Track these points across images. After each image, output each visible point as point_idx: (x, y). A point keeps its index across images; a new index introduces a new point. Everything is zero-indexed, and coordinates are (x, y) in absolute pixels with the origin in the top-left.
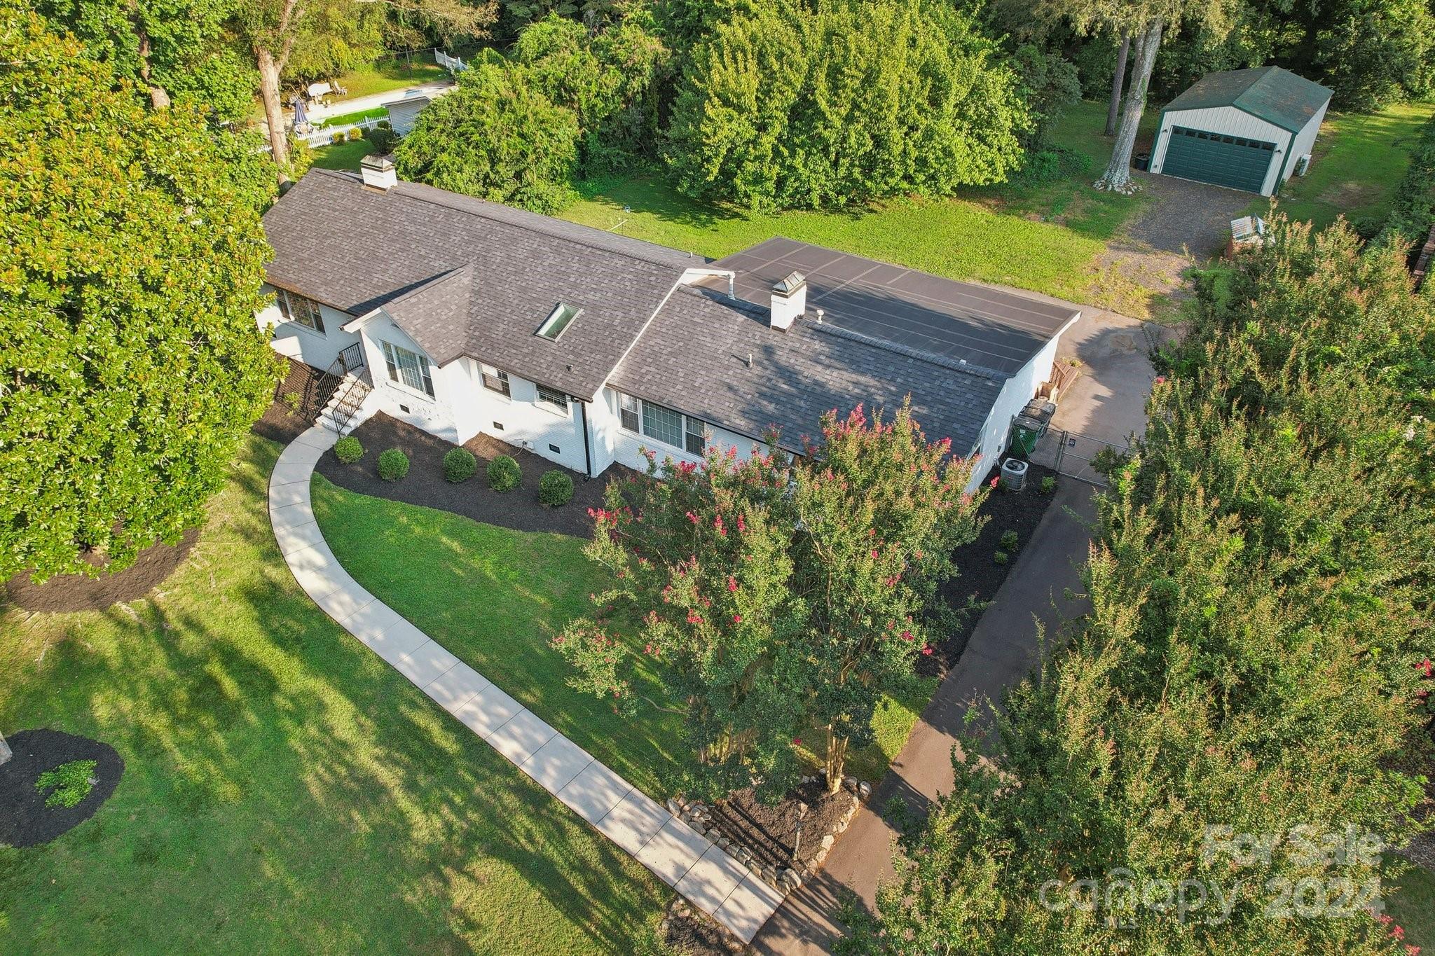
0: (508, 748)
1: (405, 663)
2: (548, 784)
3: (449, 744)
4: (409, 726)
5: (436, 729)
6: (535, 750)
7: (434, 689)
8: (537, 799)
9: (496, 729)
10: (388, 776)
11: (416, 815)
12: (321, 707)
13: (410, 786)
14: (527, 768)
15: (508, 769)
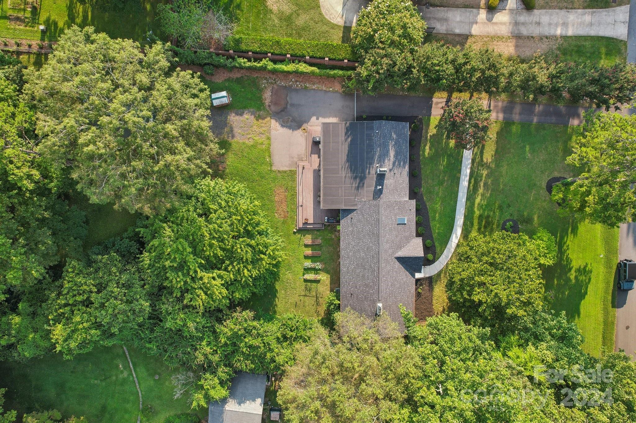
0: (468, 171)
1: (464, 200)
2: (470, 161)
3: (473, 180)
4: (473, 189)
5: (471, 185)
6: (466, 168)
7: (466, 191)
8: (473, 161)
9: (467, 176)
10: (482, 184)
11: (484, 175)
12: (479, 204)
13: (481, 180)
14: (469, 166)
15: (471, 168)
